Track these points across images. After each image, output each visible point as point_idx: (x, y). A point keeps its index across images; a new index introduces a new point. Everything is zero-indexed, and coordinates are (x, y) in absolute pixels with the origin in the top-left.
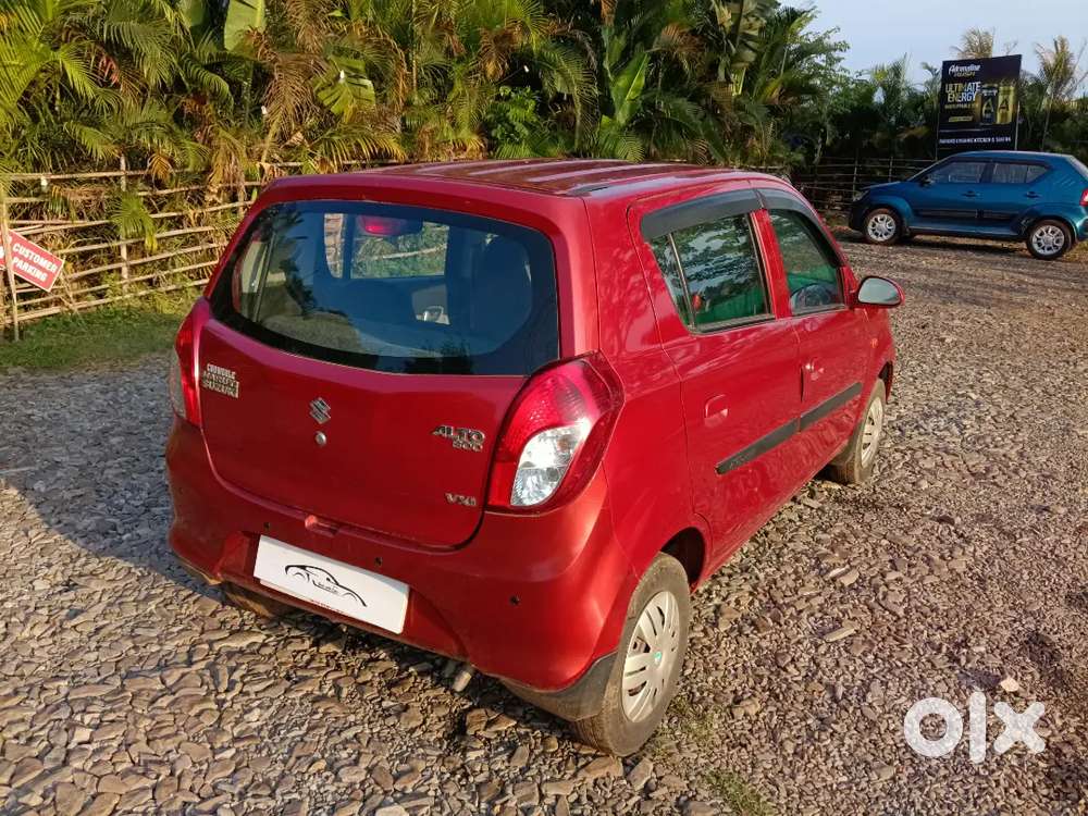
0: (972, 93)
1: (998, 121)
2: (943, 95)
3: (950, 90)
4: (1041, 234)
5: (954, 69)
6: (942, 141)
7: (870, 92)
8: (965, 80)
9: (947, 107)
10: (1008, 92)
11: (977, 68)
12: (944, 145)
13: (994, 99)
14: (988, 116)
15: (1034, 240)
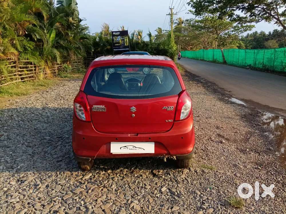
0: (119, 39)
1: (126, 45)
2: (113, 40)
3: (114, 38)
4: (145, 69)
5: (114, 33)
6: (114, 50)
7: (95, 39)
8: (117, 36)
9: (114, 42)
10: (126, 39)
11: (119, 33)
12: (115, 51)
13: (124, 40)
14: (123, 44)
15: (144, 71)
